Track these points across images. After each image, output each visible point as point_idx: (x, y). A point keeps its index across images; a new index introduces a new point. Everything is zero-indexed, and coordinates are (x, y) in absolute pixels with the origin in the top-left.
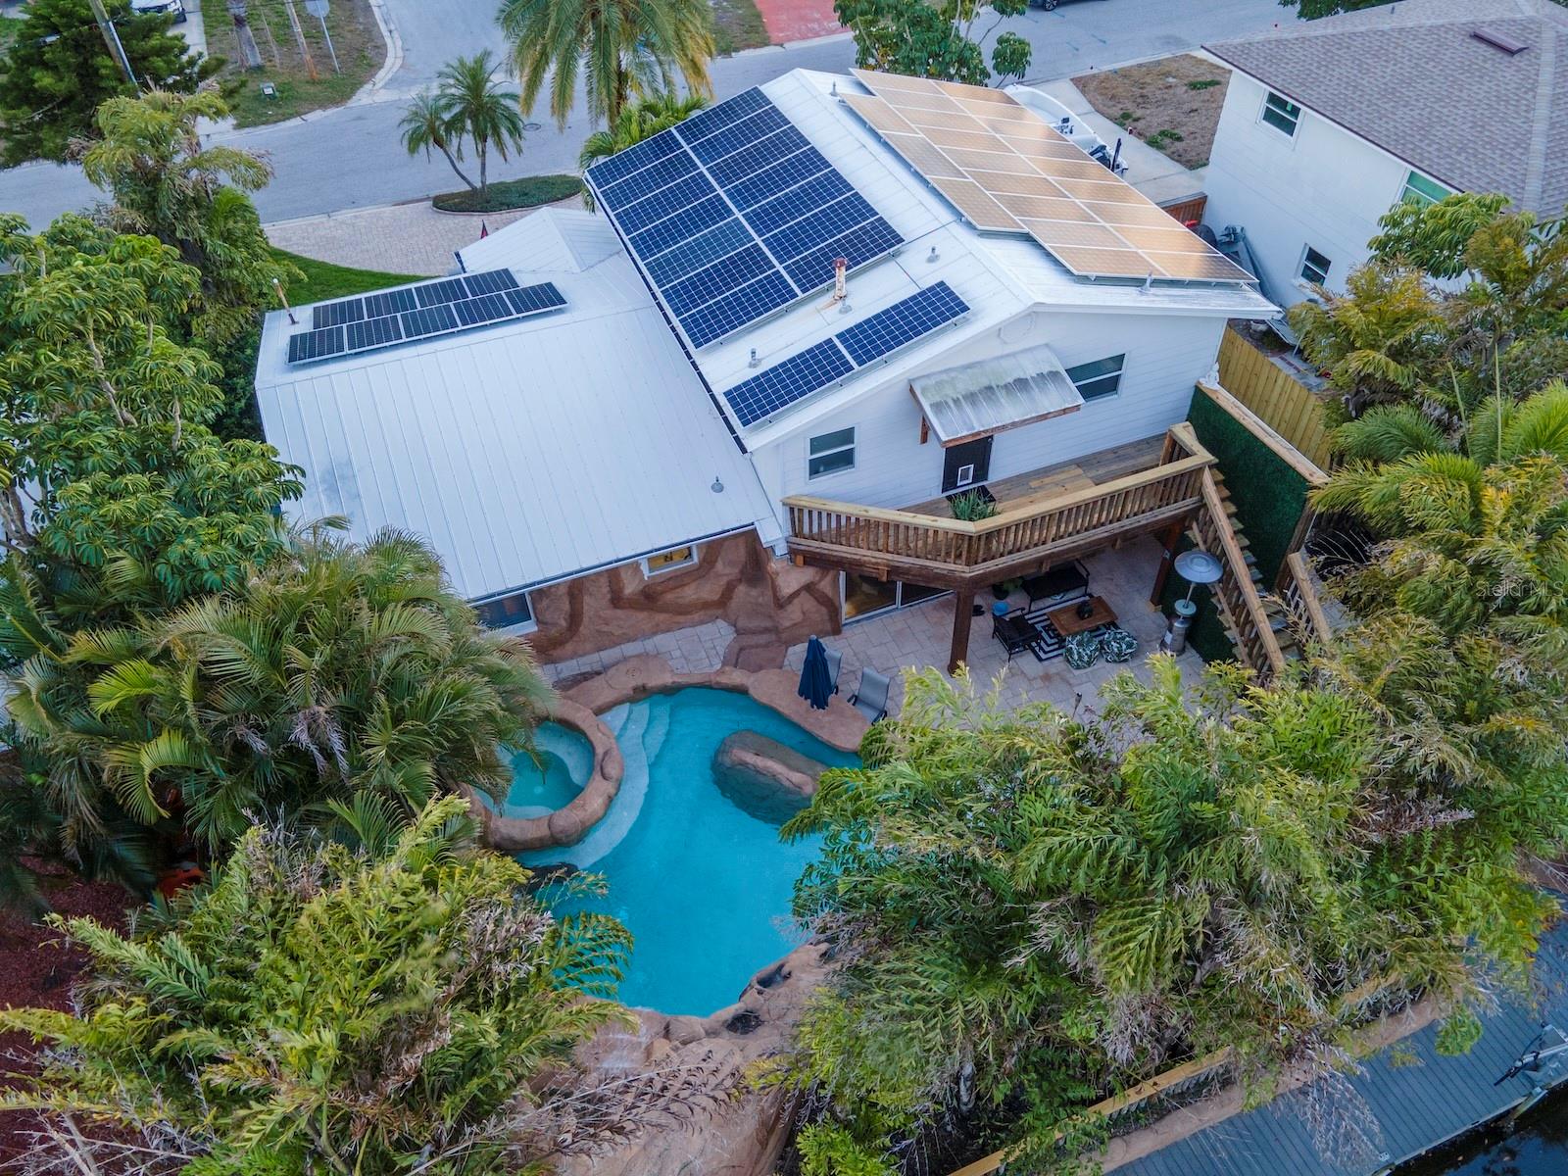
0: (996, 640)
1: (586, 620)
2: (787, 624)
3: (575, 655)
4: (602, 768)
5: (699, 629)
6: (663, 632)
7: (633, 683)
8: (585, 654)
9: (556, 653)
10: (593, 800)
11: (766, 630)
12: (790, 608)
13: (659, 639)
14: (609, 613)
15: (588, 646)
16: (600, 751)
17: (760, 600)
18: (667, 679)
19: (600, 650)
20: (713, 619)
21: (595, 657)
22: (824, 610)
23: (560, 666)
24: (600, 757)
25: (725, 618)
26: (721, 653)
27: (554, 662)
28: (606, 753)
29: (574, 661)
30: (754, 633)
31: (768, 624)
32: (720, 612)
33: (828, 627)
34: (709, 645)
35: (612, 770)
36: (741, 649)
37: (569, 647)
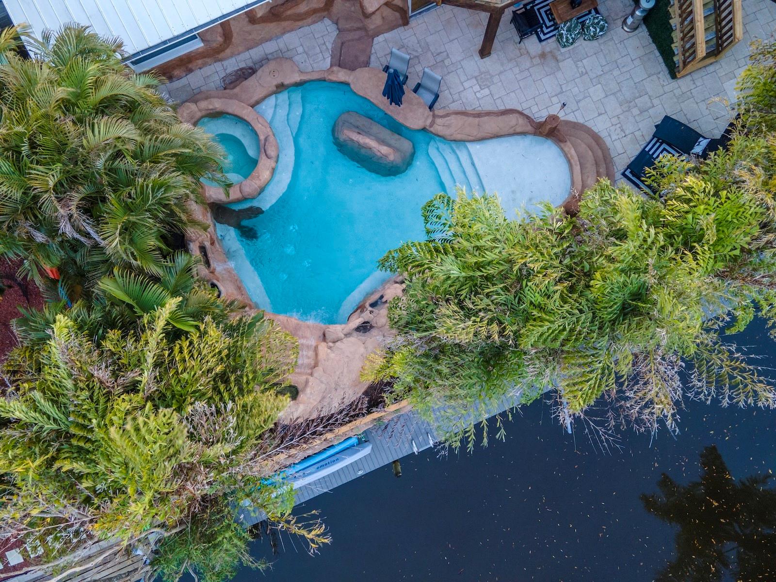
0: (512, 25)
1: (235, 35)
2: (372, 27)
3: (232, 55)
4: (265, 150)
5: (312, 27)
6: (289, 32)
7: (275, 83)
8: (239, 54)
9: (222, 55)
10: (263, 172)
11: (358, 29)
12: (373, 17)
13: (287, 36)
14: (250, 27)
15: (240, 49)
16: (262, 138)
17: (353, 9)
18: (297, 78)
19: (248, 49)
20: (322, 19)
21: (246, 55)
22: (397, 14)
23: (225, 63)
24: (263, 142)
25: (330, 18)
26: (330, 46)
27: (220, 60)
28: (266, 140)
29: (233, 60)
30: (349, 30)
31: (359, 25)
32: (325, 13)
33: (400, 22)
34: (321, 41)
35: (272, 152)
36: (343, 44)
37: (228, 51)
